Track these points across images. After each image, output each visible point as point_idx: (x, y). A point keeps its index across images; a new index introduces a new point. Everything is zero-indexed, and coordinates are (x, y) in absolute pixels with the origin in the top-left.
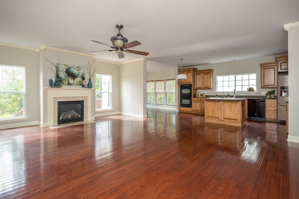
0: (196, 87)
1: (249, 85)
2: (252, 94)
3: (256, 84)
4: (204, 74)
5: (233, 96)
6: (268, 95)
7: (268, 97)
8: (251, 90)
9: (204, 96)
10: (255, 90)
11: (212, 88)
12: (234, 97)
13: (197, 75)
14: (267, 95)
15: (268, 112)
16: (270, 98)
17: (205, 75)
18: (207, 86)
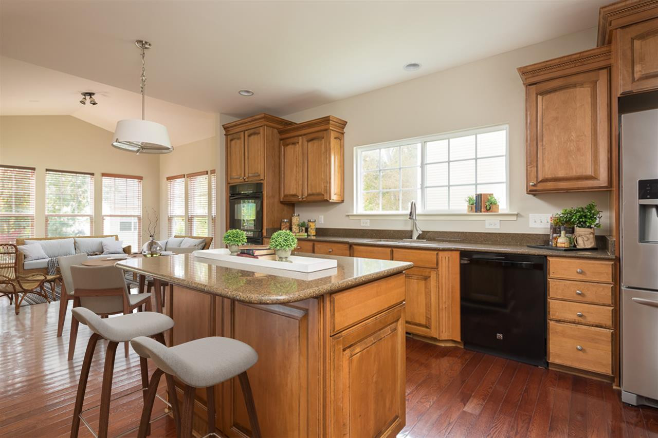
0: (285, 196)
1: (476, 185)
2: (488, 224)
3: (505, 180)
4: (308, 141)
5: (412, 231)
6: (563, 232)
7: (562, 241)
8: (482, 204)
9: (312, 232)
10: (503, 206)
11: (334, 198)
12: (415, 236)
13: (288, 145)
14: (556, 229)
15: (560, 326)
16: (573, 249)
17: (310, 144)
18: (318, 191)
